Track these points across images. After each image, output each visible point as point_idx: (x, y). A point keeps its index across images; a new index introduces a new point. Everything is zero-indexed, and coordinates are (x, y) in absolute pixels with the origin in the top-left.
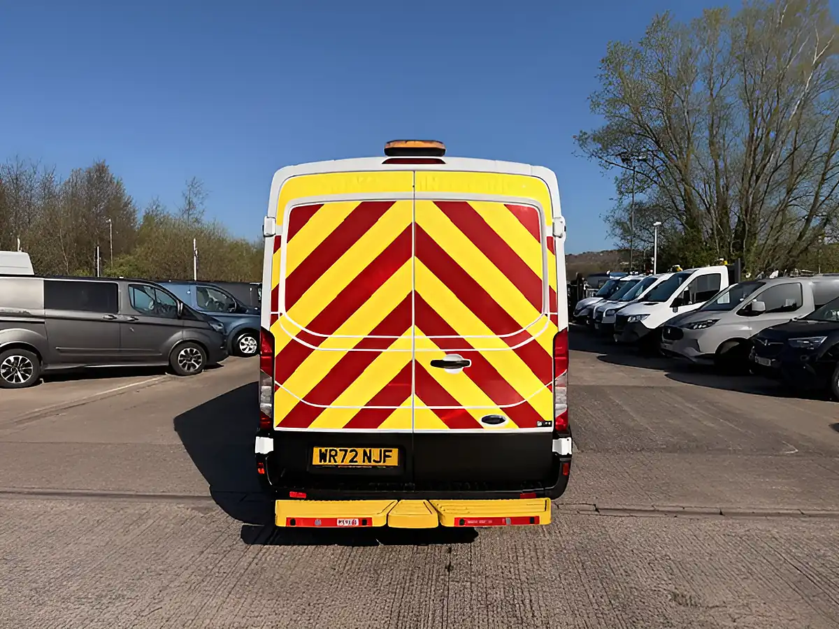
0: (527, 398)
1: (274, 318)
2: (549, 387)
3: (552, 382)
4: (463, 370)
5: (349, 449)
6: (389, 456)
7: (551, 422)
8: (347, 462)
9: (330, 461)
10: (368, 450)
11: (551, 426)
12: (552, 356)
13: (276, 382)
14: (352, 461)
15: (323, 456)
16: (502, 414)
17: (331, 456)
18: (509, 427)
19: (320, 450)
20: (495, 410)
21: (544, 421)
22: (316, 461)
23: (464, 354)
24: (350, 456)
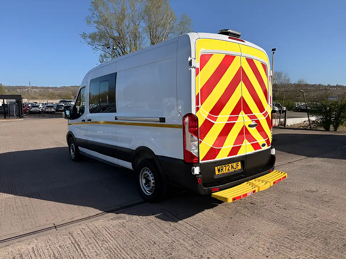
1: (198, 109)
4: (256, 128)
5: (227, 165)
6: (238, 165)
8: (227, 171)
9: (221, 172)
10: (232, 164)
13: (200, 140)
14: (228, 170)
15: (219, 170)
17: (221, 169)
19: (218, 168)
22: (217, 173)
24: (227, 168)
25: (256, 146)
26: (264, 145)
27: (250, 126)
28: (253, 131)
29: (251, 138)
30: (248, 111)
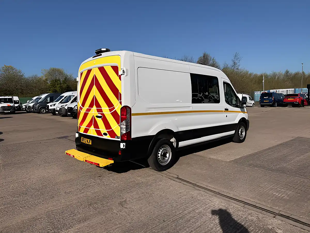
0: (113, 129)
2: (119, 125)
3: (120, 124)
7: (119, 137)
11: (119, 138)
12: (120, 115)
16: (107, 133)
18: (108, 137)
20: (105, 131)
21: (117, 136)
23: (101, 114)
25: (99, 132)
26: (105, 134)
27: (97, 117)
28: (100, 122)
29: (96, 126)
30: (98, 105)
